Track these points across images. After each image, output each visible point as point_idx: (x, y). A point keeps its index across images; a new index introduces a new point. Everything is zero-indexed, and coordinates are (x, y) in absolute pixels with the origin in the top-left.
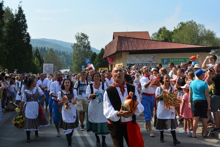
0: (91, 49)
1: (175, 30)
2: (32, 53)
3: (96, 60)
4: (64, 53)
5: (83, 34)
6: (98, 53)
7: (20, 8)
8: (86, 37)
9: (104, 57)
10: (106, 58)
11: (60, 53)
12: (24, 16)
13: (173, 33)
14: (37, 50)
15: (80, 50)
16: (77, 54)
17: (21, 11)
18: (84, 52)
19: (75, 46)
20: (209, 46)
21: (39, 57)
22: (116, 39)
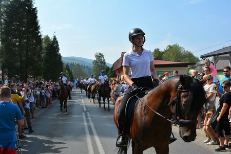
0: (106, 64)
2: (62, 67)
3: (109, 72)
4: (87, 67)
5: (100, 54)
6: (110, 67)
7: (55, 37)
8: (102, 55)
9: (113, 70)
10: (115, 71)
11: (84, 67)
12: (57, 42)
13: (163, 53)
14: (67, 65)
15: (98, 65)
16: (96, 68)
17: (55, 38)
18: (101, 66)
19: (95, 62)
20: (188, 62)
21: (69, 70)
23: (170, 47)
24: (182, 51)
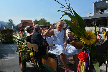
0: (14, 24)
1: (40, 21)
5: (11, 20)
6: (16, 26)
9: (18, 27)
10: (19, 28)
13: (39, 21)
15: (10, 25)
16: (9, 26)
19: (9, 23)
22: (22, 23)
23: (42, 19)
24: (46, 21)
